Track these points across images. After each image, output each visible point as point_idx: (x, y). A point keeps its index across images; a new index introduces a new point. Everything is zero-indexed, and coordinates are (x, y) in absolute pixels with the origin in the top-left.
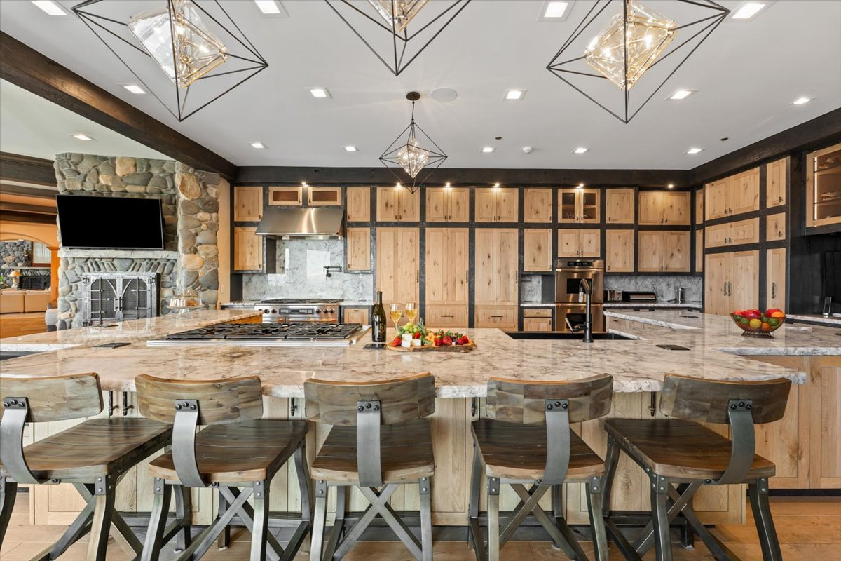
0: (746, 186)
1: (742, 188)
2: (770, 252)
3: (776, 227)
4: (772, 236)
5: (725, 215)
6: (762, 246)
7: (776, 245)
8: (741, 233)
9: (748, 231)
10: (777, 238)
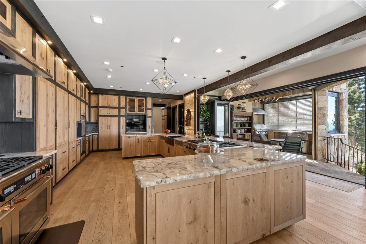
0: (115, 100)
1: (113, 100)
2: (121, 118)
3: (123, 112)
4: (122, 114)
5: (107, 106)
6: (119, 116)
7: (123, 116)
8: (113, 112)
9: (115, 112)
10: (123, 115)
